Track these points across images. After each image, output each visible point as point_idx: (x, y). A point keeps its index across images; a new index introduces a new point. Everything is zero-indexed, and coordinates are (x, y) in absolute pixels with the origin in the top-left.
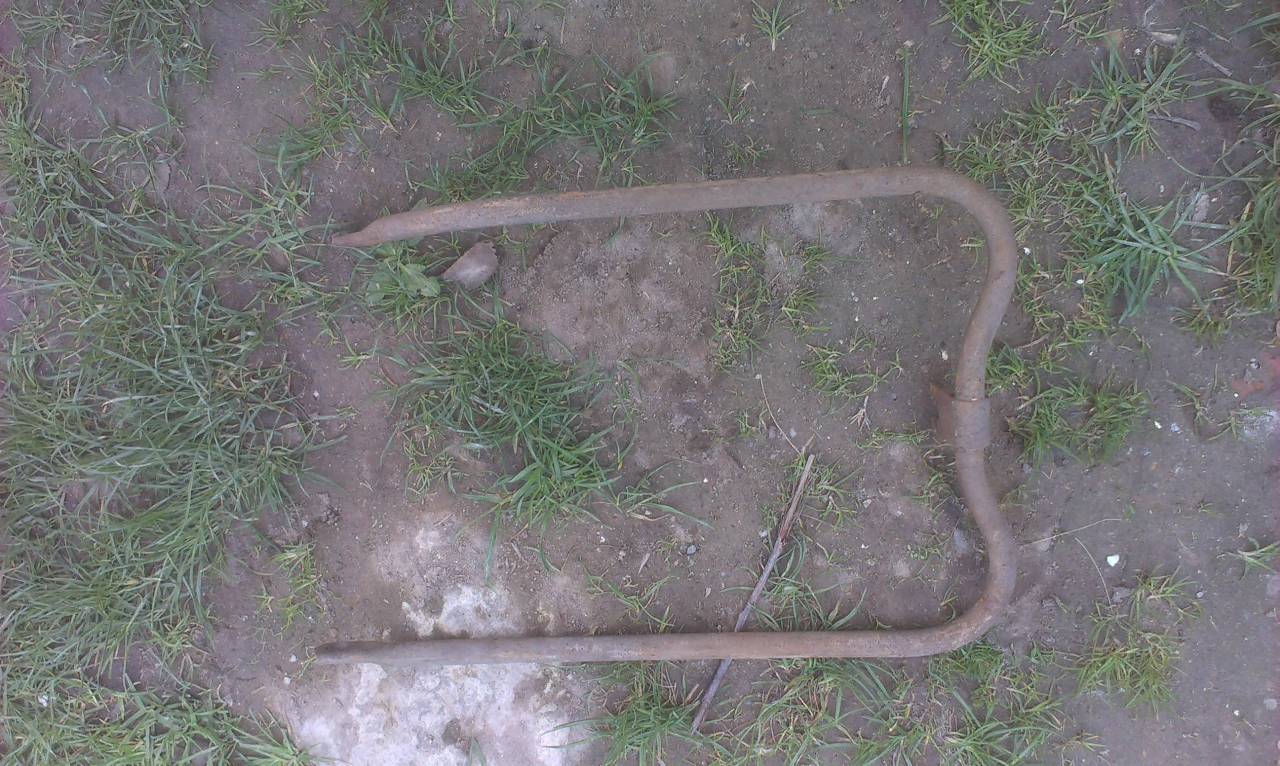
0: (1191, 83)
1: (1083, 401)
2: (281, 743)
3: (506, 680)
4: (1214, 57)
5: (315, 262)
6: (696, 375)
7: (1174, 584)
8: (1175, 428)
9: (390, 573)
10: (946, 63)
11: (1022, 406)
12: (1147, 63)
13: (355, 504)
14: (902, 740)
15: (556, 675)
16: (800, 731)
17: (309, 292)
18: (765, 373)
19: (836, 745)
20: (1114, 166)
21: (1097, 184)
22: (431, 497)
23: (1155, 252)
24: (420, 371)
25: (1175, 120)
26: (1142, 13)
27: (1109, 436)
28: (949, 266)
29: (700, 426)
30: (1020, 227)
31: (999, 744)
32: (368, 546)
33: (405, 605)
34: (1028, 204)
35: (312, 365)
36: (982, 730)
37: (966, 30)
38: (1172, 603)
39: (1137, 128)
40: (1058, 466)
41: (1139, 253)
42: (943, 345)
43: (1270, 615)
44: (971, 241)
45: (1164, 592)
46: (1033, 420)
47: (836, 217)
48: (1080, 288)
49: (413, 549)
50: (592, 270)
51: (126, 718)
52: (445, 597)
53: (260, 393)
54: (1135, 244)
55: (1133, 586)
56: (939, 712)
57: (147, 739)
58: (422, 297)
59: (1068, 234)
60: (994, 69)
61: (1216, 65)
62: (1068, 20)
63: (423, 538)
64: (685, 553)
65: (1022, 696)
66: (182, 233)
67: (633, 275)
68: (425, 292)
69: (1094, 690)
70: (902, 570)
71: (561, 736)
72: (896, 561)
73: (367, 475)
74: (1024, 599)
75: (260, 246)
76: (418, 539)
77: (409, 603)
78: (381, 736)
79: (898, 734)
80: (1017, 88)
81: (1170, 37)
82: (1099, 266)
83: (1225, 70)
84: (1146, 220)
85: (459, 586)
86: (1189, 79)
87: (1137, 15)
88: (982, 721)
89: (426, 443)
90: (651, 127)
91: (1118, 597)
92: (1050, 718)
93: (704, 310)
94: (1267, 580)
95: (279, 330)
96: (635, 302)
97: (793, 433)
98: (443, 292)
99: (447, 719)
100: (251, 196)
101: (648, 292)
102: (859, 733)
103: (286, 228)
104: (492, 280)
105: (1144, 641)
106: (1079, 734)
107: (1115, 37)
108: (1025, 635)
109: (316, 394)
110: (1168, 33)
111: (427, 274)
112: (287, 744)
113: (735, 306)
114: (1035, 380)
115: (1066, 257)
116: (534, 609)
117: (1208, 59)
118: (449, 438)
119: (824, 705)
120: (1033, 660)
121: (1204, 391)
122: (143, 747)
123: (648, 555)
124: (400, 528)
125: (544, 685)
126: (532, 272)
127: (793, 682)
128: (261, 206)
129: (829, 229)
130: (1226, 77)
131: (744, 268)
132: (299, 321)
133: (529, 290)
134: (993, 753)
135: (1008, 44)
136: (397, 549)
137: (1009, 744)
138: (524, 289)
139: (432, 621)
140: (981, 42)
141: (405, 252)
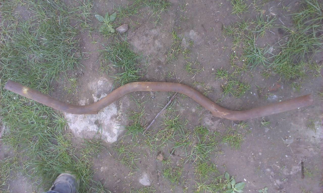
0: (276, 25)
1: (238, 85)
2: (62, 117)
3: (110, 114)
4: (282, 21)
5: (91, 20)
6: (162, 62)
7: (246, 125)
8: (255, 94)
9: (91, 88)
10: (228, 9)
11: (225, 83)
12: (268, 18)
13: (88, 72)
14: (185, 144)
15: (120, 115)
16: (165, 137)
17: (88, 26)
18: (176, 65)
19: (172, 142)
20: (256, 38)
21: (251, 41)
22: (103, 74)
23: (260, 57)
24: (107, 48)
25: (271, 31)
26: (270, 8)
27: (241, 93)
28: (218, 51)
29: (161, 72)
30: (234, 47)
31: (204, 149)
32: (88, 81)
33: (93, 95)
34: (237, 42)
35: (85, 42)
36: (201, 145)
37: (233, 3)
38: (245, 129)
39: (262, 31)
40: (229, 97)
41: (256, 57)
42: (213, 67)
43: (264, 136)
44: (224, 47)
45: (244, 126)
46: (227, 86)
47: (199, 36)
48: (243, 62)
49: (97, 84)
50: (147, 35)
51: (31, 106)
52: (101, 95)
53: (73, 45)
54: (256, 55)
55: (238, 124)
56: (194, 140)
57: (34, 111)
58: (111, 32)
59: (243, 50)
60: (237, 13)
61: (282, 22)
62: (254, 6)
63: (100, 82)
64: (151, 98)
65: (211, 141)
66: (65, 8)
67: (155, 38)
68: (112, 31)
69: (225, 143)
70: (194, 110)
71: (118, 127)
72: (193, 108)
73: (91, 67)
74: (216, 122)
75: (80, 14)
76: (98, 82)
77: (94, 94)
78: (82, 120)
79: (185, 143)
80: (241, 18)
81: (274, 14)
82: (248, 58)
83: (283, 23)
84: (259, 50)
85: (105, 93)
86: (276, 24)
87: (268, 8)
88: (202, 143)
89: (105, 63)
90: (165, 8)
91: (234, 125)
92: (215, 146)
93: (167, 49)
94: (265, 129)
95: (80, 32)
96: (154, 44)
97: (179, 78)
98: (115, 33)
99: (96, 119)
100: (81, 3)
101: (157, 42)
102: (177, 141)
103: (87, 12)
104: (126, 32)
105: (237, 135)
106: (220, 150)
107: (263, 12)
108: (214, 129)
109: (85, 48)
110: (274, 13)
111: (113, 28)
112: (63, 118)
113: (174, 49)
114: (229, 78)
115: (242, 55)
116: (119, 102)
117: (281, 21)
118: (110, 63)
119: (172, 133)
120: (215, 134)
121: (262, 88)
122: (33, 112)
123: (144, 96)
124: (95, 79)
125: (117, 117)
126: (134, 33)
127: (166, 128)
128: (82, 6)
129: (196, 38)
130: (283, 25)
131: (177, 42)
132: (85, 32)
133: (133, 36)
134: (202, 150)
135: (241, 8)
136: (94, 83)
137: (206, 149)
138: (132, 36)
139: (98, 99)
140: (236, 6)
141: (109, 22)
